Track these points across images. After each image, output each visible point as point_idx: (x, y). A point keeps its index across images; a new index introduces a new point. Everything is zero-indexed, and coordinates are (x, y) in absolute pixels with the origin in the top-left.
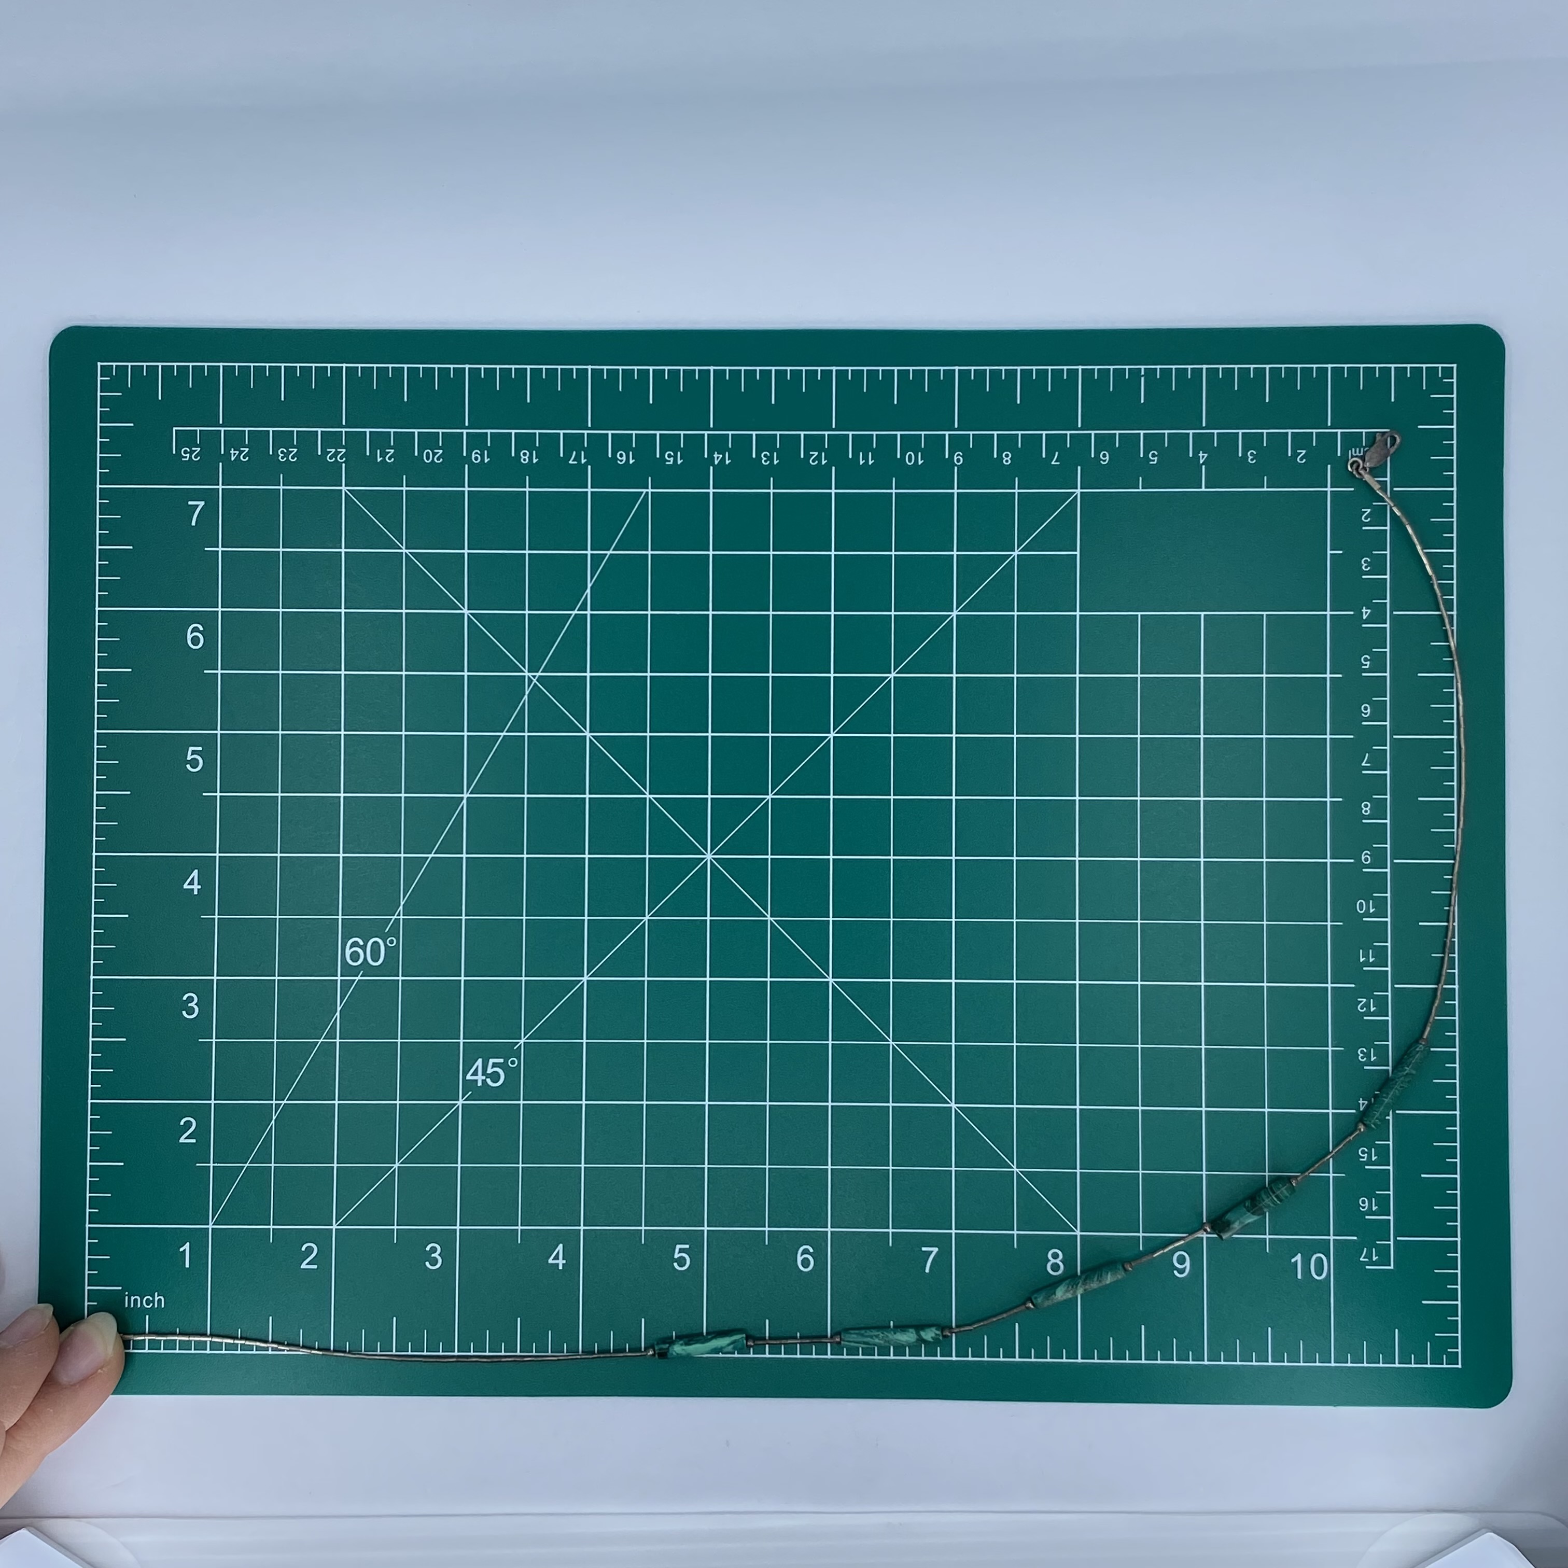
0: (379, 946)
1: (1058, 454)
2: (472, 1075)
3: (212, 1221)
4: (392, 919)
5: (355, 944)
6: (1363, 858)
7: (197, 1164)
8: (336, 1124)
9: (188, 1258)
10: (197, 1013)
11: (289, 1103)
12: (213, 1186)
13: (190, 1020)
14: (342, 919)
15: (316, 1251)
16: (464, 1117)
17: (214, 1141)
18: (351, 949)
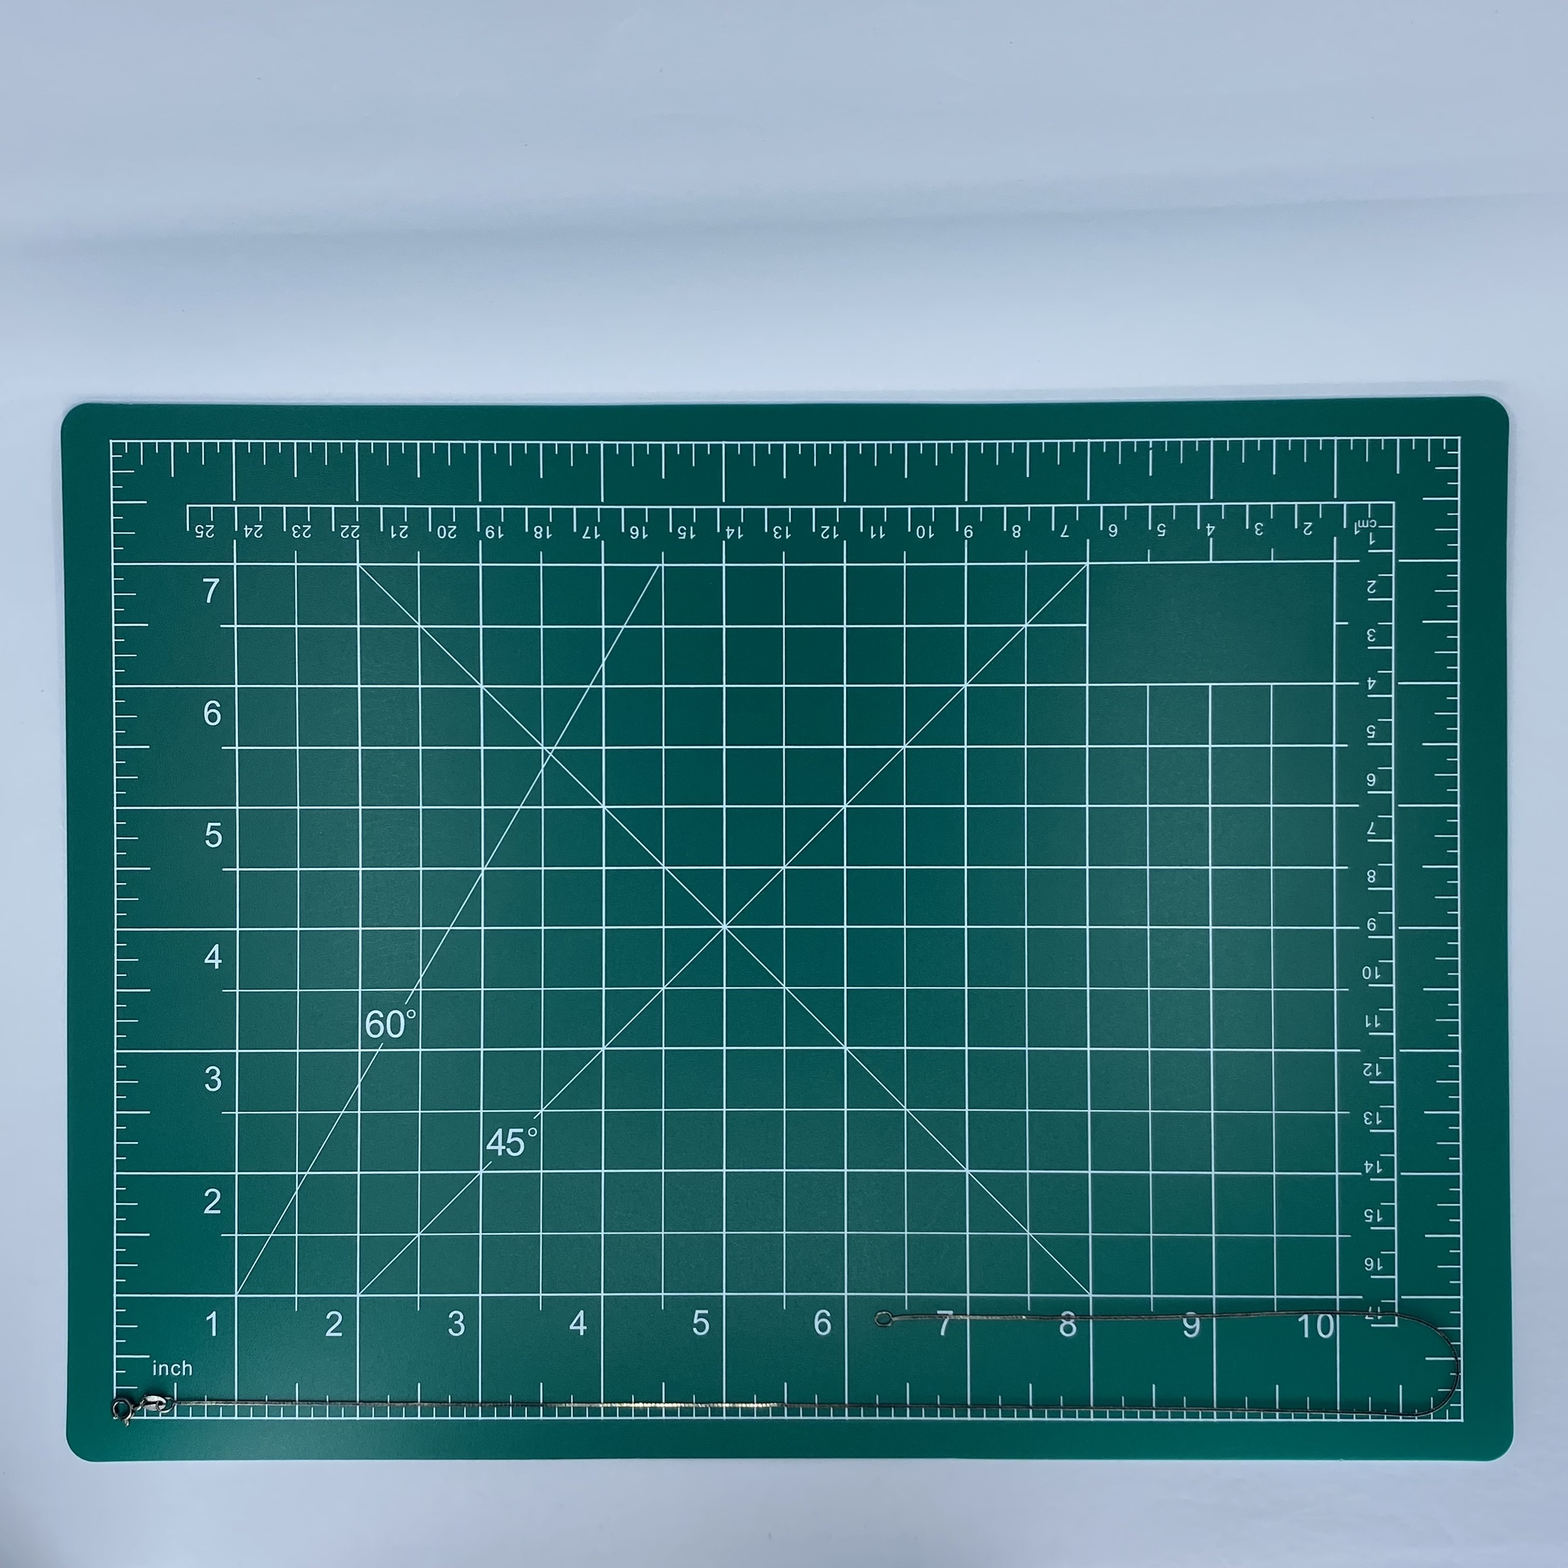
0: (399, 1018)
1: (1068, 527)
2: (492, 1145)
3: (238, 1289)
4: (411, 991)
5: (375, 1017)
6: (1369, 925)
7: (222, 1235)
8: (358, 1195)
9: (215, 1326)
10: (220, 1086)
11: (312, 1174)
12: (238, 1256)
13: (213, 1093)
14: (362, 991)
15: (340, 1319)
16: (484, 1187)
17: (238, 1212)
18: (371, 1022)
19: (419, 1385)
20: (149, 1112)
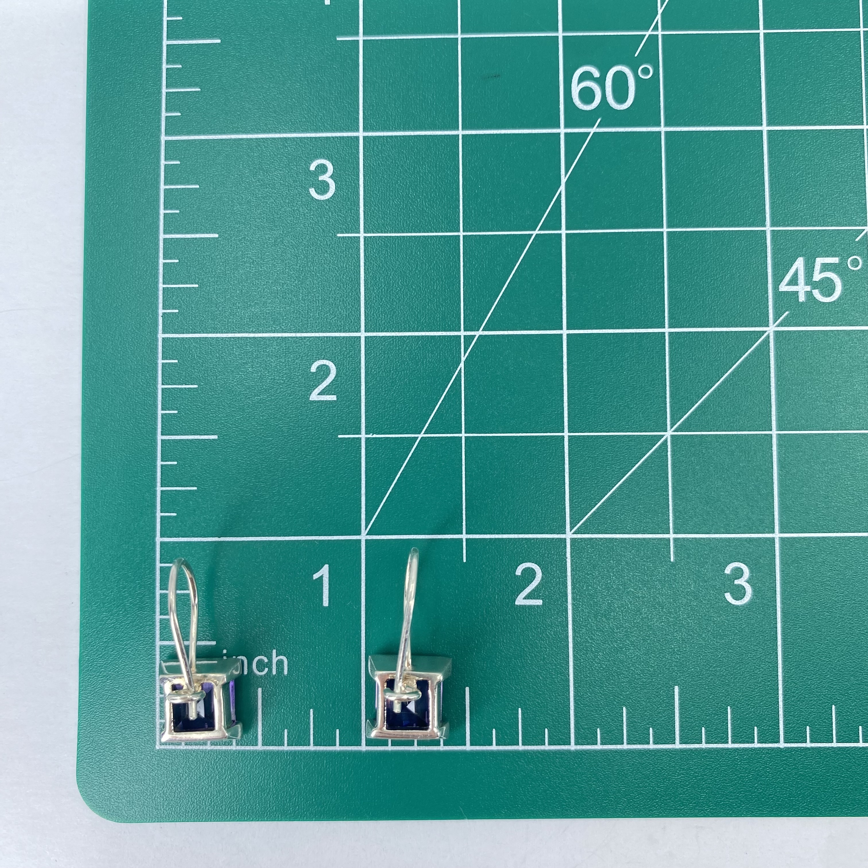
0: (626, 77)
2: (788, 284)
3: (366, 527)
4: (645, 35)
5: (586, 76)
7: (340, 436)
8: (565, 367)
9: (328, 590)
10: (334, 191)
11: (487, 334)
12: (366, 471)
13: (323, 203)
14: (564, 37)
15: (539, 576)
16: (777, 353)
17: (366, 399)
18: (580, 85)
19: (677, 689)
20: (216, 236)
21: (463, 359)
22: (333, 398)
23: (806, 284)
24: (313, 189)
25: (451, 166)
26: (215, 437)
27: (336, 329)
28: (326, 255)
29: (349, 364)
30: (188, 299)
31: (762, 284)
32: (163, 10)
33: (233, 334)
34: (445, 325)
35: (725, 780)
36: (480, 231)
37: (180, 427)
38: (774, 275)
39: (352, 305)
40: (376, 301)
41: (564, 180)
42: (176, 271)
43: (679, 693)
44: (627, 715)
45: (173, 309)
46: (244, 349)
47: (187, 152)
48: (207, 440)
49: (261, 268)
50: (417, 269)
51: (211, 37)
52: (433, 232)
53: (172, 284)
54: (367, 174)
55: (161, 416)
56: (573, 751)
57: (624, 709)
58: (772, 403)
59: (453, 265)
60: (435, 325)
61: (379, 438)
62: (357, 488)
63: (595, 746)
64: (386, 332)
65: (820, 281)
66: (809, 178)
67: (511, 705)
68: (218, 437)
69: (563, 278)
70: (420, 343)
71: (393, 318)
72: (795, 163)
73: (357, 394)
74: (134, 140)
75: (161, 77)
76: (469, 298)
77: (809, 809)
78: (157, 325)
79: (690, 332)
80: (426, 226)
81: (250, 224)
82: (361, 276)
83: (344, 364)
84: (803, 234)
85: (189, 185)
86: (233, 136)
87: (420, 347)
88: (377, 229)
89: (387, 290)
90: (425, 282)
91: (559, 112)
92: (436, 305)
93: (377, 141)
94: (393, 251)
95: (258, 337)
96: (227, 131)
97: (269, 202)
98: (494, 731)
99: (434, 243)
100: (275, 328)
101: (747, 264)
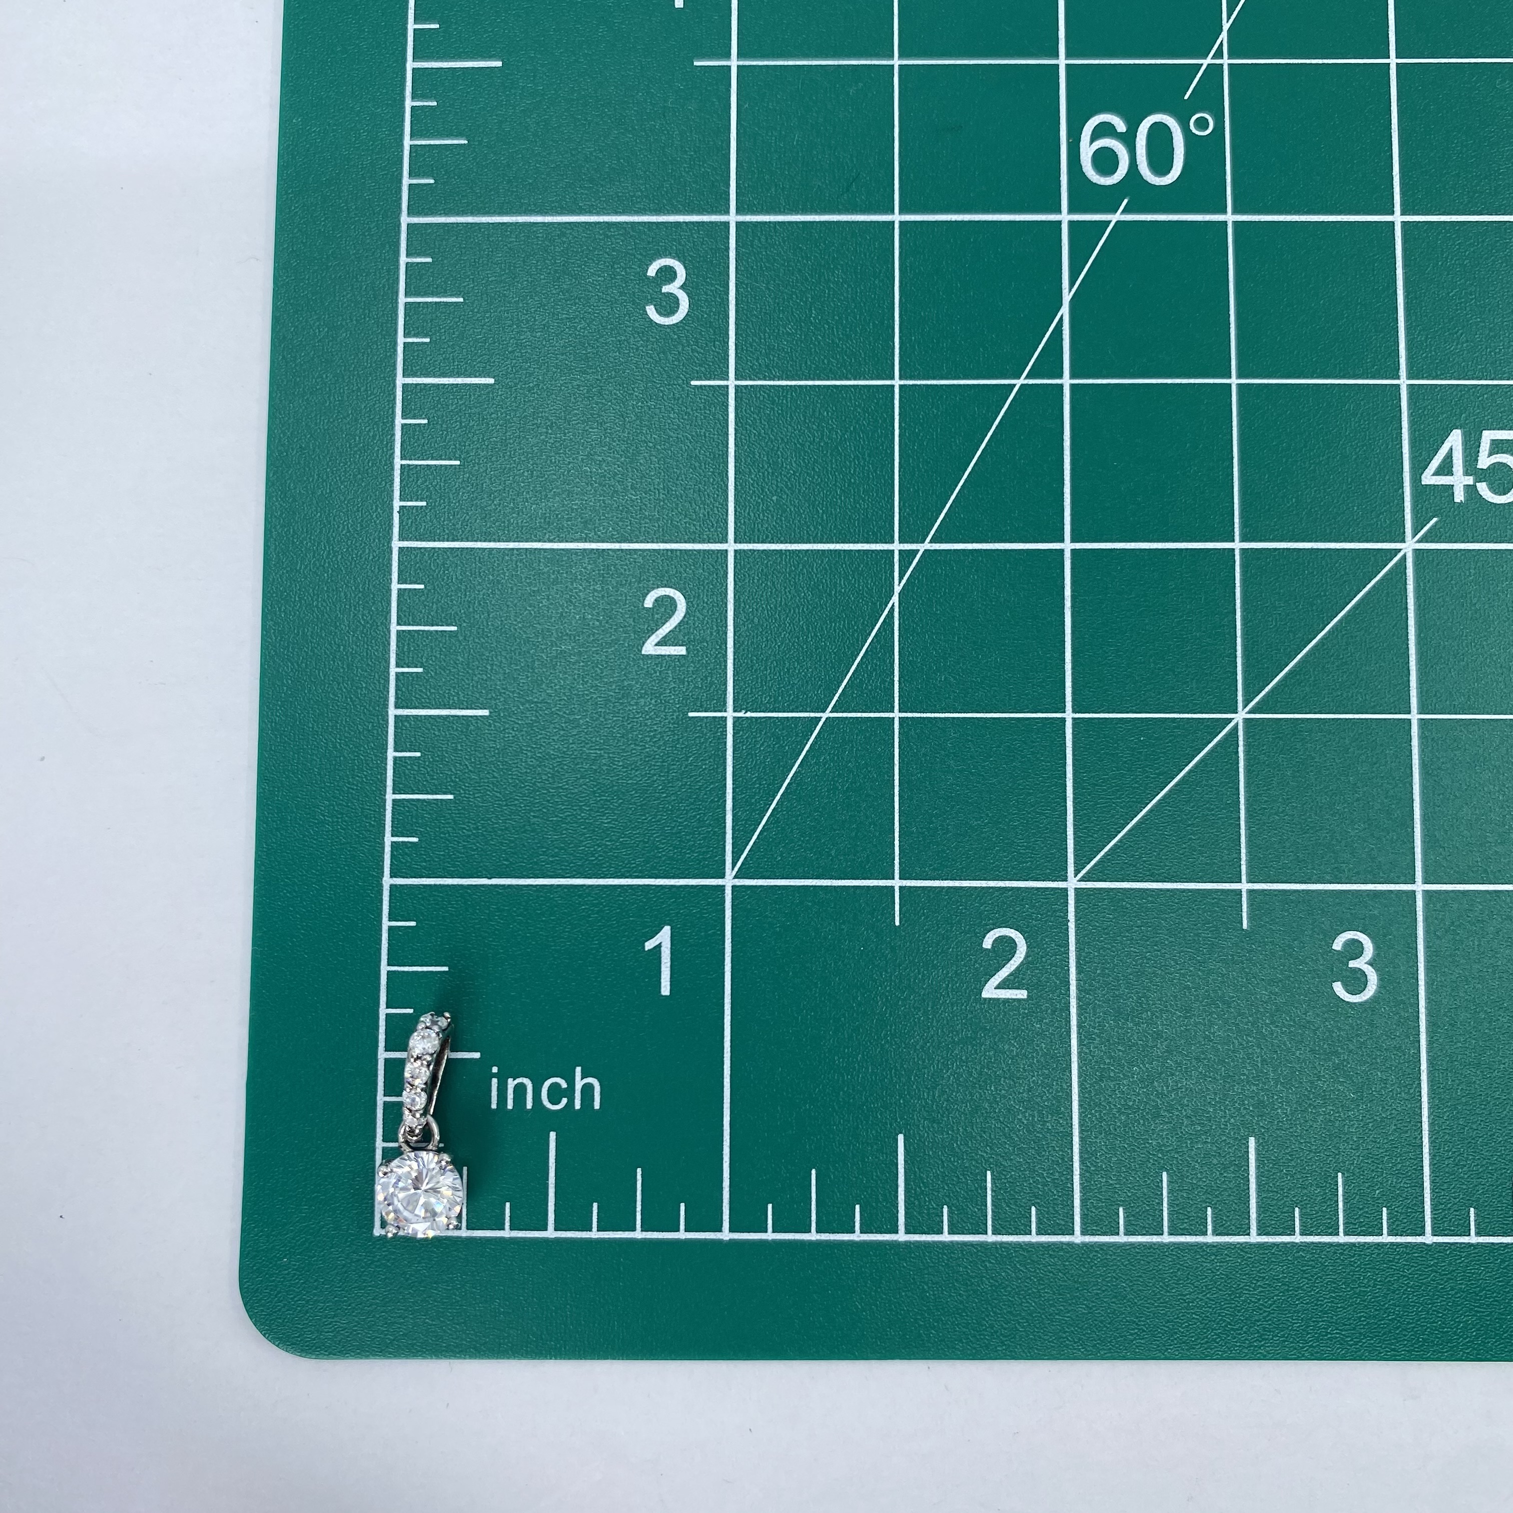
0: (1170, 133)
2: (1437, 473)
3: (734, 865)
7: (691, 714)
8: (1068, 603)
9: (669, 969)
10: (686, 311)
11: (938, 548)
12: (734, 772)
13: (668, 330)
14: (1067, 65)
15: (1021, 949)
16: (1419, 586)
17: (735, 653)
18: (1094, 144)
19: (1252, 1141)
20: (491, 381)
21: (897, 589)
22: (682, 651)
23: (1466, 473)
24: (652, 307)
25: (880, 271)
26: (485, 712)
27: (686, 537)
28: (672, 416)
29: (707, 596)
30: (442, 484)
31: (1393, 473)
32: (407, 12)
33: (517, 544)
34: (867, 533)
35: (1334, 1297)
36: (928, 379)
37: (426, 695)
38: (1413, 459)
39: (714, 498)
40: (754, 492)
41: (1067, 297)
42: (424, 438)
43: (1256, 1148)
44: (1168, 1186)
45: (416, 501)
46: (534, 569)
47: (444, 243)
48: (471, 716)
49: (565, 434)
50: (822, 439)
51: (485, 57)
52: (850, 379)
53: (415, 460)
54: (741, 283)
55: (394, 677)
56: (1078, 1245)
57: (1165, 1175)
58: (1411, 668)
59: (881, 432)
60: (851, 533)
61: (756, 718)
62: (718, 801)
63: (1116, 1237)
64: (770, 543)
65: (1489, 467)
66: (1473, 299)
67: (974, 1166)
68: (490, 712)
69: (1065, 457)
70: (825, 562)
71: (781, 520)
72: (1448, 274)
73: (720, 647)
74: (356, 221)
75: (403, 121)
76: (909, 489)
77: (1474, 1349)
78: (391, 526)
79: (1275, 549)
80: (839, 368)
81: (547, 362)
82: (729, 450)
83: (699, 595)
84: (1461, 391)
85: (446, 297)
86: (521, 219)
87: (826, 569)
88: (757, 373)
89: (773, 473)
90: (836, 460)
91: (1060, 187)
92: (854, 499)
93: (759, 229)
94: (782, 410)
95: (558, 550)
96: (510, 209)
97: (578, 329)
98: (945, 1209)
99: (851, 397)
100: (586, 534)
101: (1370, 439)
